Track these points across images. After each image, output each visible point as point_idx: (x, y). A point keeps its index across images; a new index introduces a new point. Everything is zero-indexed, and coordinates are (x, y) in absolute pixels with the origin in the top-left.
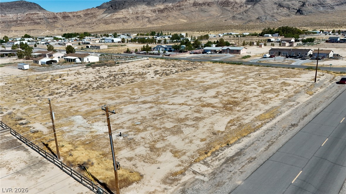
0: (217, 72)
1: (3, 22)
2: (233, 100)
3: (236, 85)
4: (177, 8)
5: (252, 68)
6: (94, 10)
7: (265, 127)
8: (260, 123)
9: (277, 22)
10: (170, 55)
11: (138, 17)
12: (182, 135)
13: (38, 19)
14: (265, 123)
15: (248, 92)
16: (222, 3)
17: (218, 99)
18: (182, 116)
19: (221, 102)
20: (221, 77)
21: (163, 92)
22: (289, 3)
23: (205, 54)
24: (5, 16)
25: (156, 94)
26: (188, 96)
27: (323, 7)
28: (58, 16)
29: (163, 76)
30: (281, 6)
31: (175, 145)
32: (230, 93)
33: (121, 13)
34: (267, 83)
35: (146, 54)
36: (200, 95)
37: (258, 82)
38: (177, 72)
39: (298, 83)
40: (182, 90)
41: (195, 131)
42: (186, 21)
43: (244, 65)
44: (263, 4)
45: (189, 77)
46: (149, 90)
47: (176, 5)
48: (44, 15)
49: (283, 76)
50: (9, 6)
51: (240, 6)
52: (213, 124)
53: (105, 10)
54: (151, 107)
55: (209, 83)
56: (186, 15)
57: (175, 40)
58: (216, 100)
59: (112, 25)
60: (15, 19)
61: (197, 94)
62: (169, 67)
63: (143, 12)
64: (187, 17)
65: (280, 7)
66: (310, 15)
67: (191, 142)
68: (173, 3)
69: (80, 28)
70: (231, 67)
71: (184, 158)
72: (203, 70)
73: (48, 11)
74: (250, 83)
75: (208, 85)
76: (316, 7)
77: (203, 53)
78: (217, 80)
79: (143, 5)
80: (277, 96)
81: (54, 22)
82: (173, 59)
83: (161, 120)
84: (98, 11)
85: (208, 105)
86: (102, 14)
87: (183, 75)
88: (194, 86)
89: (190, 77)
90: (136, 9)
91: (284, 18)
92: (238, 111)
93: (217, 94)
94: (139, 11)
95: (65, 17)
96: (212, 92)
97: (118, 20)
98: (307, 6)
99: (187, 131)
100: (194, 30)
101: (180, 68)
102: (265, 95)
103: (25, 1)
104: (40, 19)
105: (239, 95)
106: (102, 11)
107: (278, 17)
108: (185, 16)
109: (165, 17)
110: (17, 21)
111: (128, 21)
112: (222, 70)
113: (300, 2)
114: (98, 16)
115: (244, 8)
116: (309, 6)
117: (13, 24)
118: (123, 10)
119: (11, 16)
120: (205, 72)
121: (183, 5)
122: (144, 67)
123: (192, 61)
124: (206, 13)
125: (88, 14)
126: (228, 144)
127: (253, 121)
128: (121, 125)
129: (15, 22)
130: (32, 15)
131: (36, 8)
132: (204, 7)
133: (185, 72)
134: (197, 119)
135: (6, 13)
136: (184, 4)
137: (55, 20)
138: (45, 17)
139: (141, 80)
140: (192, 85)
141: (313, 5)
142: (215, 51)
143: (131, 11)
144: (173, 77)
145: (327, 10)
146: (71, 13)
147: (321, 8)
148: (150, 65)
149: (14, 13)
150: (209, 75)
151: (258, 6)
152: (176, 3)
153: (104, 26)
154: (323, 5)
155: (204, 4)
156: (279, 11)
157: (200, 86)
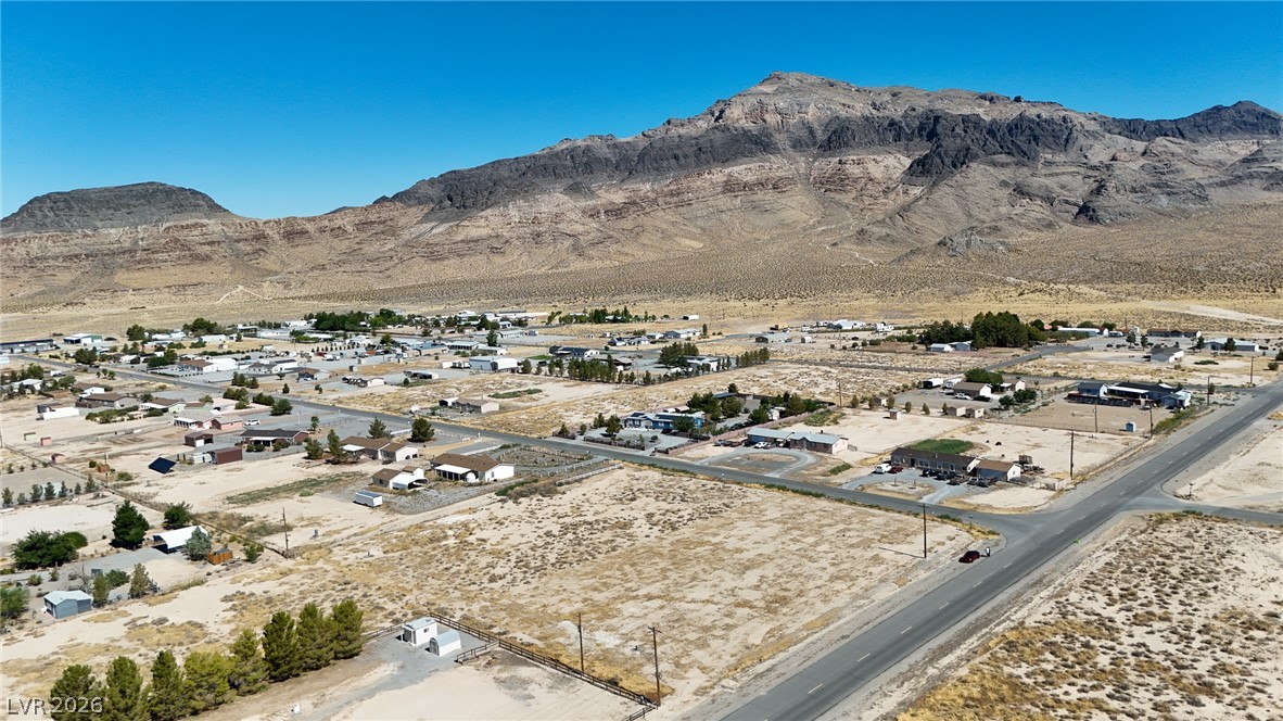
1: (87, 256)
2: (782, 593)
3: (795, 560)
4: (668, 199)
5: (840, 509)
6: (391, 210)
7: (809, 640)
8: (805, 634)
9: (1004, 254)
11: (538, 235)
12: (709, 649)
13: (204, 244)
14: (812, 634)
15: (809, 577)
16: (824, 181)
17: (760, 592)
18: (708, 623)
19: (763, 598)
20: (774, 538)
21: (674, 575)
22: (1047, 181)
24: (94, 236)
25: (664, 579)
26: (715, 586)
27: (1169, 194)
28: (269, 232)
29: (666, 531)
30: (1023, 194)
31: (702, 660)
32: (780, 580)
33: (482, 222)
34: (848, 557)
36: (734, 584)
37: (833, 555)
38: (691, 518)
39: (899, 557)
40: (704, 571)
41: (725, 644)
42: (702, 245)
43: (828, 497)
44: (960, 187)
45: (715, 535)
46: (649, 569)
47: (665, 190)
48: (225, 229)
49: (884, 536)
50: (108, 202)
51: (884, 192)
52: (747, 634)
53: (426, 211)
54: (662, 607)
55: (751, 554)
56: (700, 223)
57: (674, 370)
58: (758, 594)
59: (453, 261)
60: (127, 245)
61: (730, 582)
62: (673, 499)
63: (557, 217)
64: (703, 229)
65: (1018, 196)
66: (1124, 223)
67: (720, 657)
68: (655, 180)
69: (345, 276)
71: (712, 674)
72: (742, 512)
73: (238, 217)
74: (820, 555)
75: (748, 560)
76: (1142, 197)
77: (747, 445)
78: (766, 546)
79: (555, 192)
80: (849, 588)
81: (256, 252)
82: (678, 467)
83: (681, 628)
84: (402, 210)
85: (745, 603)
86: (418, 222)
87: (704, 528)
88: (724, 560)
89: (718, 534)
90: (531, 206)
91: (1033, 236)
92: (784, 615)
93: (760, 580)
94: (543, 215)
95: (293, 232)
96: (752, 577)
97: (471, 245)
98: (1112, 191)
99: (714, 644)
100: (727, 291)
101: (696, 506)
102: (833, 584)
103: (162, 185)
104: (211, 243)
105: (793, 585)
106: (416, 212)
107: (1013, 230)
108: (696, 226)
109: (631, 231)
110: (135, 252)
111: (507, 248)
112: (779, 514)
113: (1087, 180)
114: (402, 228)
115: (898, 198)
116: (1118, 192)
117: (121, 261)
118: (488, 212)
119: (114, 234)
120: (745, 520)
121: (689, 190)
122: (621, 499)
123: (720, 480)
124: (766, 215)
125: (371, 222)
126: (760, 660)
127: (799, 630)
129: (127, 256)
130: (185, 232)
131: (199, 205)
132: (760, 195)
133: (707, 518)
134: (728, 627)
135: (99, 224)
136: (692, 184)
137: (259, 247)
138: (227, 237)
139: (628, 543)
140: (720, 559)
141: (1134, 190)
142: (775, 442)
143: (514, 213)
144: (686, 536)
145: (1183, 206)
146: (313, 219)
147: (1163, 199)
148: (632, 490)
149: (124, 223)
150: (753, 530)
151: (945, 194)
152: (666, 183)
153: (426, 267)
154: (1168, 186)
155: (761, 184)
156: (1018, 210)
157: (735, 561)
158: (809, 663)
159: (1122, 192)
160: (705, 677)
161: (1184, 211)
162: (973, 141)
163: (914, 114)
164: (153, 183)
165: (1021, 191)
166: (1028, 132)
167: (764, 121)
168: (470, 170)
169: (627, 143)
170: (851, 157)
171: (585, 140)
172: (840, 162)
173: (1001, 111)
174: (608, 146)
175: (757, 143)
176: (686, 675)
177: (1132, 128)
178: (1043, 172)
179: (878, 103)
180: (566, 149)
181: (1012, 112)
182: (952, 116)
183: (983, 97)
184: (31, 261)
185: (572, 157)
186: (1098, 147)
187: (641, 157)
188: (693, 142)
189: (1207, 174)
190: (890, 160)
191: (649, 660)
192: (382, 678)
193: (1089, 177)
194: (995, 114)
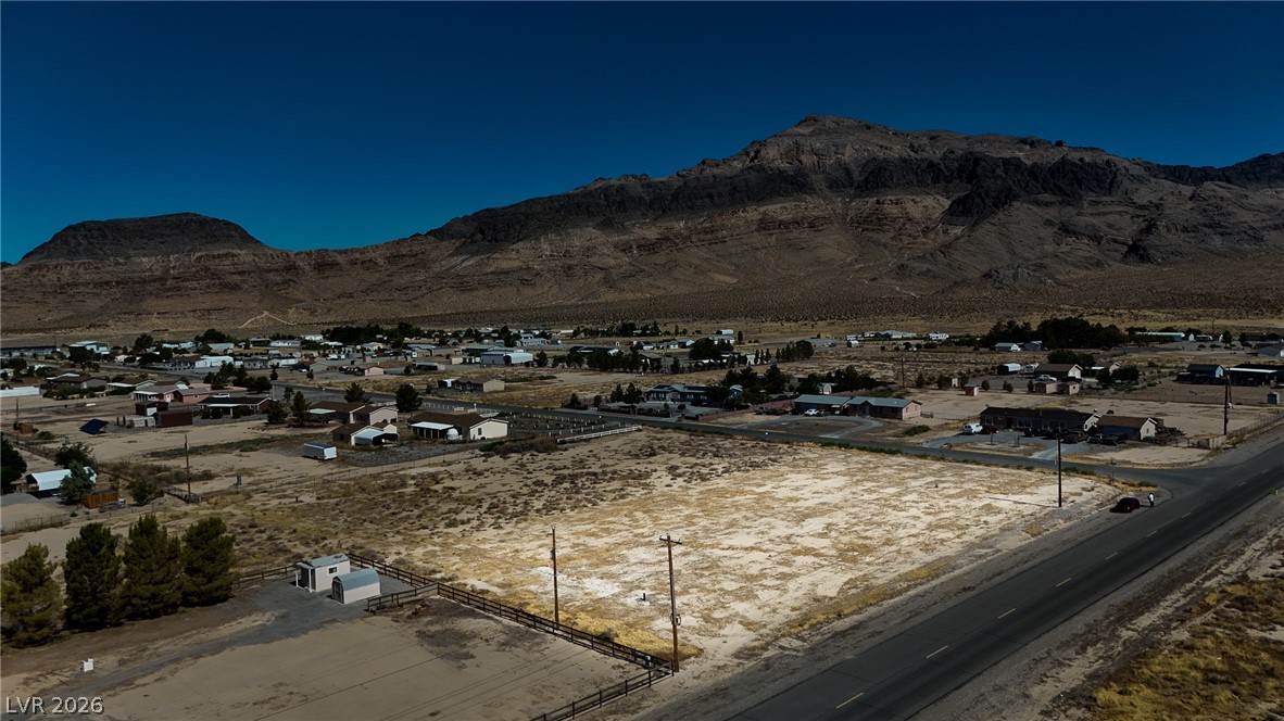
0: (831, 475)
1: (118, 283)
2: (861, 541)
3: (873, 508)
4: (701, 236)
5: (925, 464)
6: (423, 244)
7: (911, 592)
8: (905, 585)
9: (1054, 287)
10: (701, 418)
11: (570, 268)
12: (757, 601)
13: (234, 273)
14: (916, 586)
15: (897, 526)
16: (861, 220)
17: (828, 540)
18: (754, 570)
19: (834, 546)
20: (840, 489)
21: (704, 522)
22: (1094, 221)
23: (800, 417)
24: (126, 264)
25: (689, 526)
26: (763, 533)
27: (1222, 235)
28: (301, 264)
29: (694, 482)
30: (1068, 233)
31: (748, 615)
32: (856, 528)
33: (514, 255)
34: (948, 507)
35: (628, 413)
36: (790, 531)
37: (927, 505)
38: (726, 471)
39: (1021, 507)
40: (747, 518)
41: (781, 596)
42: (735, 281)
43: (906, 455)
44: (1003, 225)
45: (760, 486)
46: (669, 516)
47: (699, 227)
48: (256, 259)
49: (993, 488)
50: (142, 231)
51: (923, 231)
52: (814, 585)
53: (457, 244)
55: (810, 503)
56: (735, 260)
57: (706, 361)
58: (826, 542)
59: (481, 292)
60: (158, 273)
61: (782, 529)
62: (704, 455)
63: (589, 251)
64: (737, 266)
65: (1064, 234)
66: (1177, 262)
67: (774, 611)
68: (689, 218)
69: (373, 304)
70: (870, 462)
71: (764, 631)
72: (794, 466)
73: (270, 248)
74: (908, 504)
75: (807, 508)
76: (1194, 237)
77: (795, 412)
78: (830, 496)
79: (587, 226)
80: (958, 537)
81: (287, 282)
82: (710, 430)
83: (713, 577)
84: (435, 245)
85: (807, 551)
86: (450, 255)
87: (744, 480)
88: (773, 508)
89: (764, 485)
90: (562, 240)
91: (1081, 273)
92: (868, 564)
93: (827, 528)
94: (575, 249)
95: (324, 264)
96: (816, 524)
97: (502, 276)
98: (1163, 231)
99: (765, 595)
100: (762, 315)
101: (733, 461)
102: (934, 533)
103: (196, 215)
104: (242, 273)
105: (876, 533)
106: (448, 246)
107: (1059, 268)
108: (731, 264)
109: (664, 266)
110: (166, 280)
111: (537, 280)
112: (843, 469)
113: (1135, 219)
114: (433, 261)
115: (937, 238)
116: (1168, 231)
117: (151, 289)
118: (520, 245)
119: (146, 263)
120: (799, 472)
121: (723, 228)
122: (637, 455)
123: (763, 440)
124: (802, 252)
125: (403, 255)
126: (839, 615)
127: (893, 581)
128: (636, 583)
129: (157, 284)
130: (217, 261)
131: (231, 236)
132: (796, 233)
133: (748, 471)
134: (784, 576)
135: (132, 253)
136: (726, 222)
137: (289, 277)
138: (258, 267)
139: (643, 492)
140: (768, 507)
141: (1185, 230)
142: (829, 409)
143: (546, 248)
144: (720, 486)
145: (1237, 246)
146: (345, 252)
147: (1217, 240)
148: (651, 448)
149: (157, 252)
150: (810, 481)
151: (987, 232)
152: (701, 221)
153: (454, 298)
154: (1221, 227)
155: (797, 223)
156: (1064, 248)
157: (789, 509)
158: (919, 619)
159: (1173, 231)
160: (752, 635)
161: (1240, 251)
162: (1014, 182)
163: (953, 156)
164: (187, 214)
165: (1066, 230)
166: (1070, 176)
167: (800, 161)
168: (504, 208)
169: (661, 182)
170: (890, 197)
171: (619, 180)
172: (878, 202)
173: (1042, 155)
174: (642, 186)
175: (793, 183)
176: (722, 632)
177: (1178, 174)
178: (1089, 211)
179: (916, 145)
180: (600, 188)
181: (1054, 156)
182: (992, 158)
183: (1024, 141)
184: (62, 287)
185: (605, 195)
186: (1144, 190)
187: (675, 196)
188: (728, 181)
189: (1258, 218)
190: (929, 201)
191: (662, 612)
192: (246, 629)
193: (1138, 216)
194: (1036, 158)
